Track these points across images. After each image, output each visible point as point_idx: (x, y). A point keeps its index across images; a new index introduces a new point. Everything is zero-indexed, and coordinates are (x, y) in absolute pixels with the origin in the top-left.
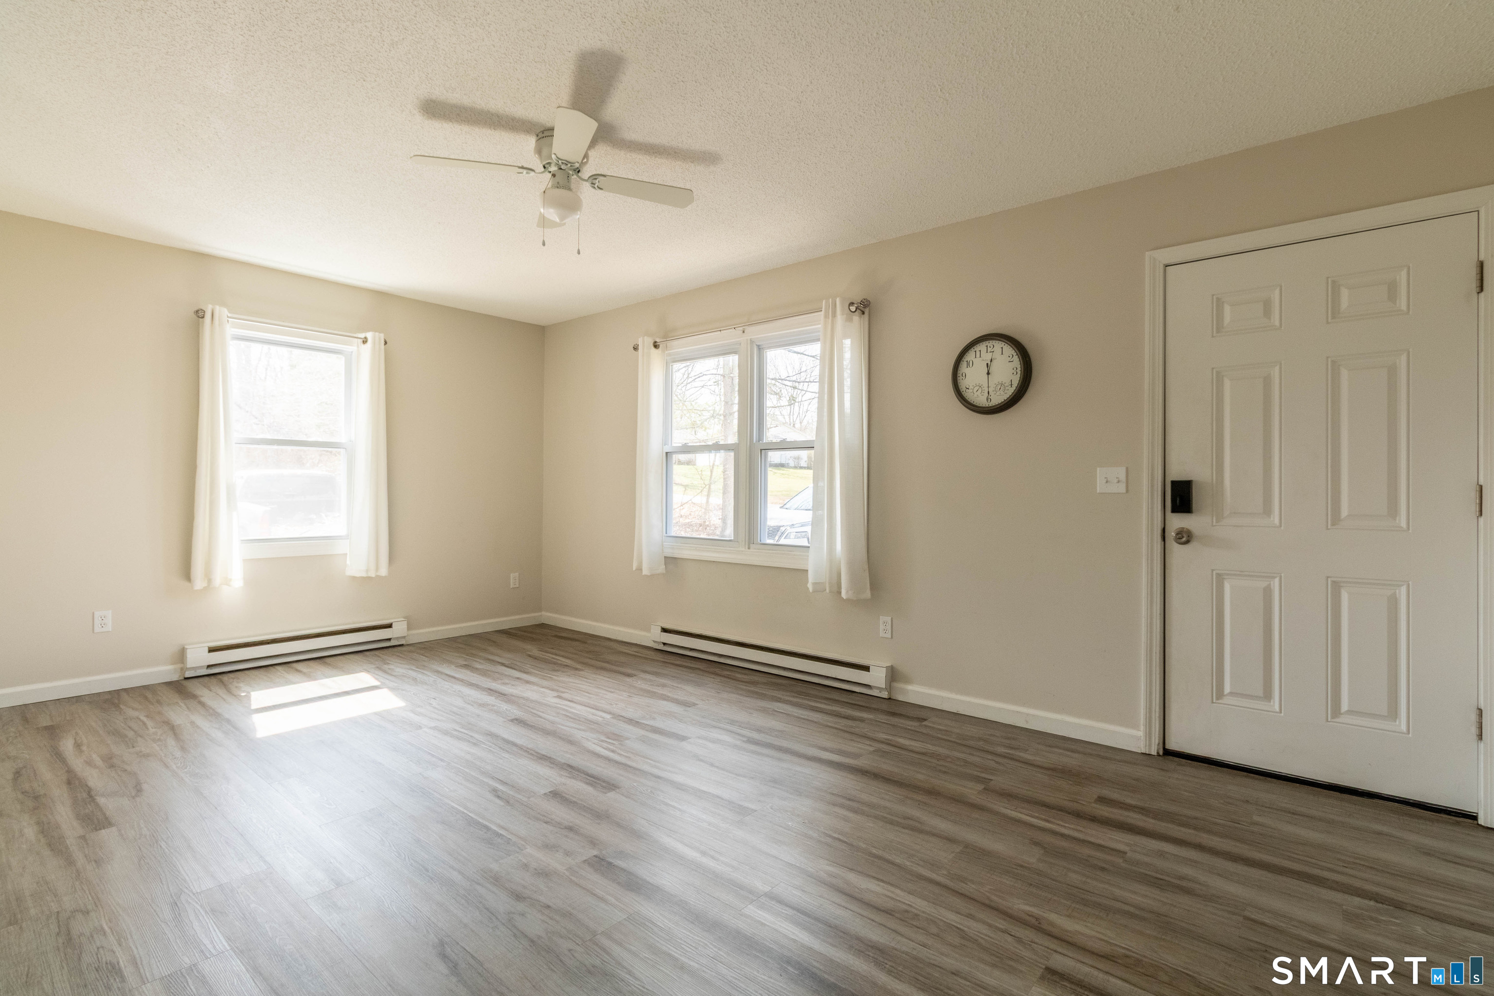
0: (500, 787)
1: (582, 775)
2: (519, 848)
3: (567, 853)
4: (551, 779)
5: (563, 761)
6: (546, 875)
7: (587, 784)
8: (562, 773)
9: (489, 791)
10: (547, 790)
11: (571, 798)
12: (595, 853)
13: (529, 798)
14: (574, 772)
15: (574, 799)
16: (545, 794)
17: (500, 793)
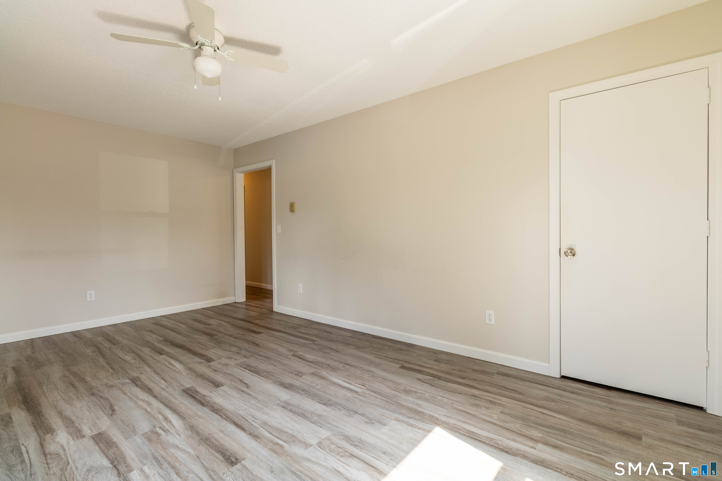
0: (245, 389)
1: (198, 397)
2: (237, 364)
3: (220, 363)
4: (217, 394)
5: (205, 409)
6: (229, 358)
7: (198, 392)
8: (209, 399)
9: (251, 387)
10: (222, 388)
11: (210, 384)
12: (210, 363)
13: (231, 384)
14: (202, 400)
15: (209, 383)
16: (223, 386)
17: (245, 385)
